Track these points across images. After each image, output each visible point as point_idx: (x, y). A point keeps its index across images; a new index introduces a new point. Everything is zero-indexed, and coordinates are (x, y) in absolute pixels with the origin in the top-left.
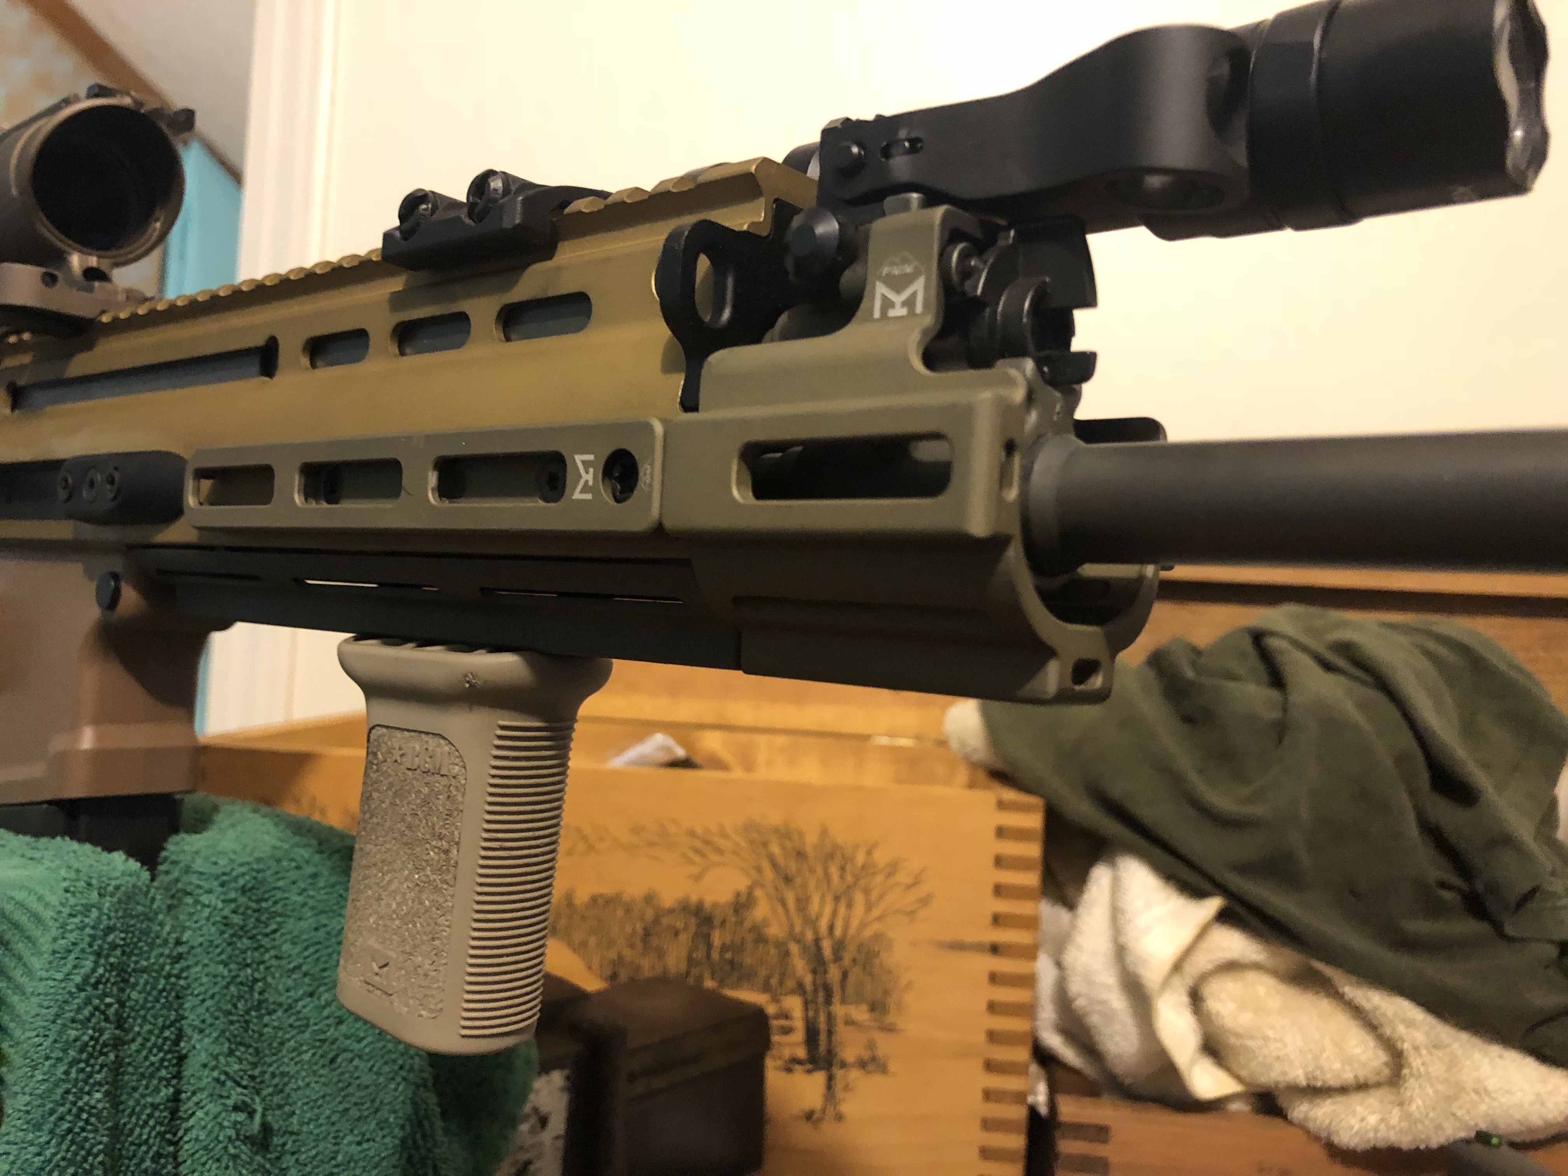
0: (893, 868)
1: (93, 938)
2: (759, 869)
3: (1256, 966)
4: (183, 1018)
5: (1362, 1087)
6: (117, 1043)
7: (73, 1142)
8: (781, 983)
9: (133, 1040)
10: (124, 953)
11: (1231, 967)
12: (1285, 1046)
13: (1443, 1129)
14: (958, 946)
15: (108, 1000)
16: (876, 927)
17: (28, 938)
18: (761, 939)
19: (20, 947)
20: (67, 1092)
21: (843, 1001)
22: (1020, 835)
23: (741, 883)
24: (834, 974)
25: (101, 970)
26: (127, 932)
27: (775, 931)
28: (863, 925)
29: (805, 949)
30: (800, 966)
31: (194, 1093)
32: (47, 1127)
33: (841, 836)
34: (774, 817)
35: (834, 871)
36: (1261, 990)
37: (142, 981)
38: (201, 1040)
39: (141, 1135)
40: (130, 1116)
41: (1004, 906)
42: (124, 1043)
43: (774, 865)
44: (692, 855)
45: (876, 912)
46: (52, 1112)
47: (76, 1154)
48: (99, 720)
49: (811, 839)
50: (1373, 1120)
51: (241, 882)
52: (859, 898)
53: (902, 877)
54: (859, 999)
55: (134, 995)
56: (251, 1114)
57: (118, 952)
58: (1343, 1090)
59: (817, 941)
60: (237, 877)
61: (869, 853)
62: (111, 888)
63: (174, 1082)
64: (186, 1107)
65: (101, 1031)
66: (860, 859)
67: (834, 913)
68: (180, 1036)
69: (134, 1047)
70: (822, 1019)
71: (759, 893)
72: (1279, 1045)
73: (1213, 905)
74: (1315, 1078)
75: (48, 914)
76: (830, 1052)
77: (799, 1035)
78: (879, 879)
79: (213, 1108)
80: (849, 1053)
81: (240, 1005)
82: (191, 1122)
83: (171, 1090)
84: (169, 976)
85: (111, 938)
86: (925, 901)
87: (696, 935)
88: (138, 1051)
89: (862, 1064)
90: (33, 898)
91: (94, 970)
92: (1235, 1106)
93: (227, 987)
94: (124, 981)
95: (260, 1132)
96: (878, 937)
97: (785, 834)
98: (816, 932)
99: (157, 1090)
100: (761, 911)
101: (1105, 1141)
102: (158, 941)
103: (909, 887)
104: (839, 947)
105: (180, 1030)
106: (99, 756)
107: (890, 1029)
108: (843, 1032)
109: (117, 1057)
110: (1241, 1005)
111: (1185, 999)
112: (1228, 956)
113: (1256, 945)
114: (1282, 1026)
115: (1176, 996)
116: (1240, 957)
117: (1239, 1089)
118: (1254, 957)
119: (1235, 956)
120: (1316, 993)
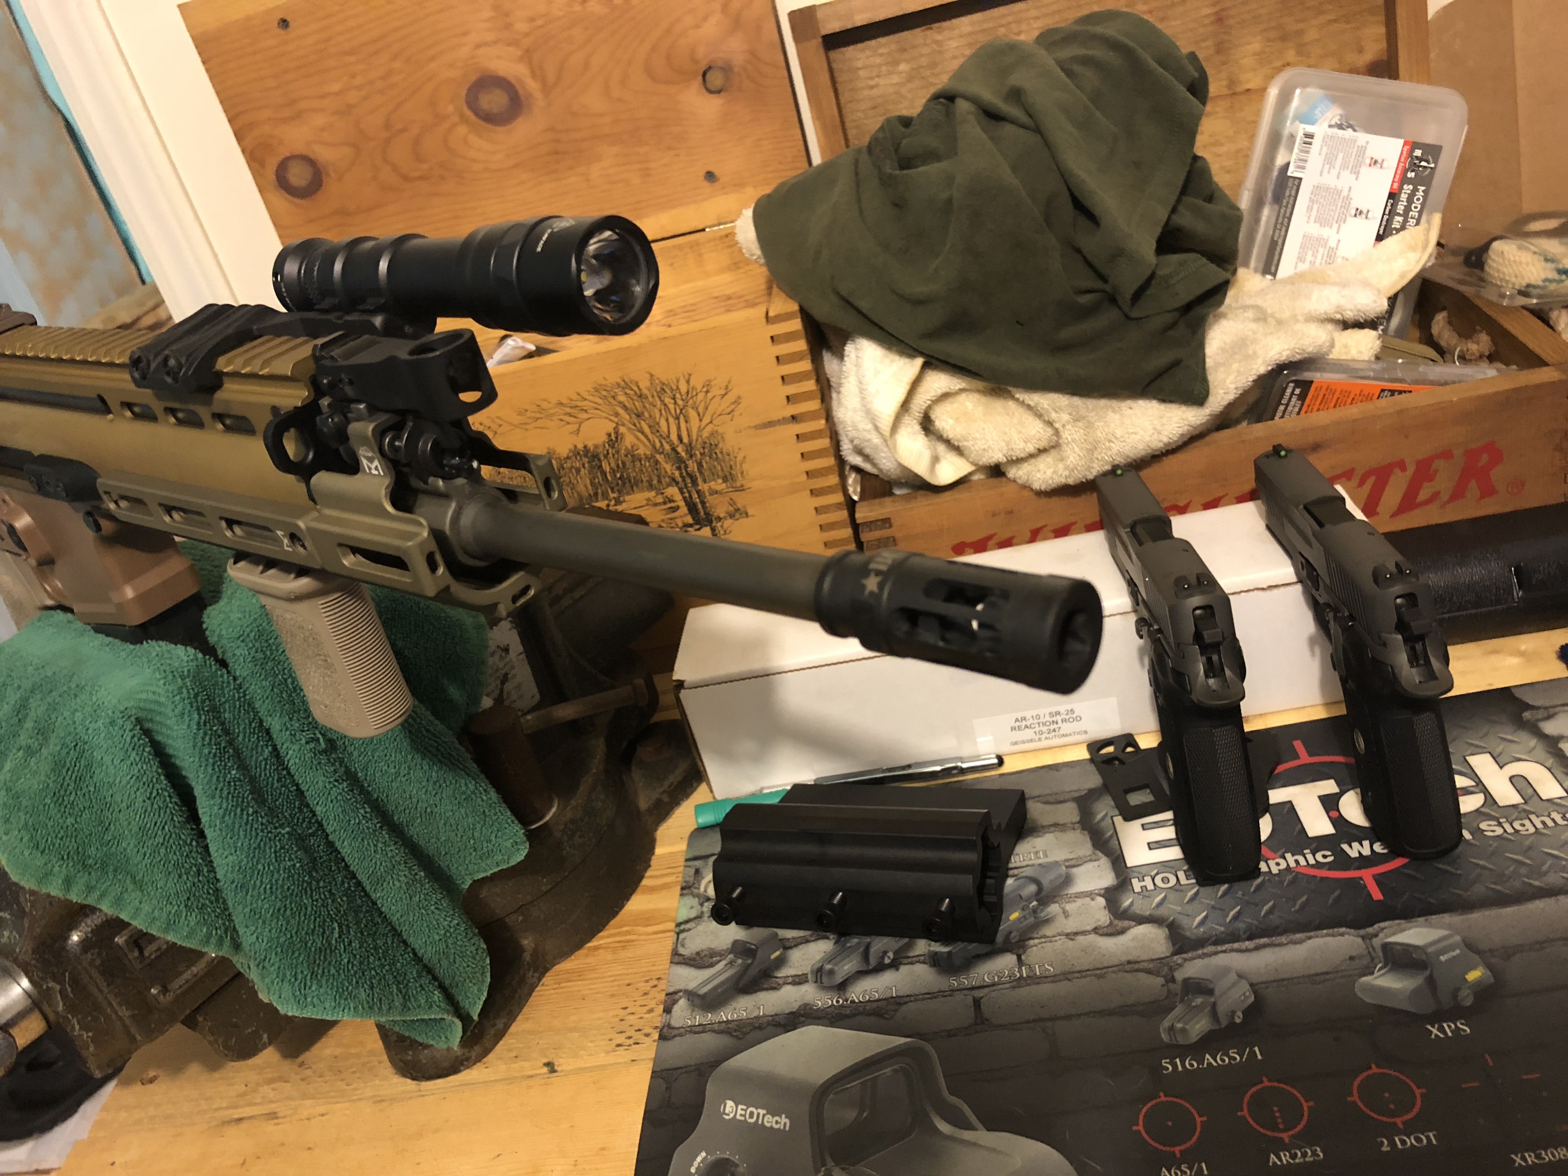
0: (707, 387)
1: (191, 703)
2: (617, 414)
3: (962, 390)
4: (258, 712)
5: (1041, 451)
6: (230, 743)
7: (233, 797)
8: (660, 481)
9: (238, 736)
10: (210, 701)
11: (945, 396)
12: (987, 441)
13: (1093, 468)
14: (770, 424)
15: (215, 728)
16: (709, 428)
17: (160, 713)
18: (636, 458)
19: (158, 718)
20: (218, 777)
21: (705, 481)
22: (789, 337)
23: (610, 427)
24: (692, 466)
25: (203, 717)
26: (206, 690)
27: (642, 451)
28: (700, 430)
29: (667, 456)
30: (668, 467)
31: (283, 744)
32: (217, 796)
33: (665, 375)
34: (614, 378)
35: (667, 400)
36: (969, 405)
37: (227, 708)
38: (273, 720)
39: (265, 775)
40: (256, 768)
41: (792, 389)
42: (234, 740)
43: (625, 408)
44: (567, 418)
45: (706, 420)
46: (216, 789)
47: (237, 801)
48: (129, 578)
49: (644, 384)
50: (1049, 472)
51: (252, 635)
52: (692, 414)
53: (715, 391)
54: (714, 475)
55: (227, 715)
56: (318, 740)
57: (207, 703)
58: (1031, 456)
59: (674, 449)
60: (248, 635)
61: (688, 382)
62: (186, 673)
63: (270, 743)
64: (282, 752)
65: (219, 744)
66: (683, 388)
67: (679, 428)
68: (261, 722)
69: (240, 739)
70: (695, 496)
71: (622, 429)
72: (984, 441)
73: (919, 361)
74: (1011, 456)
75: (163, 699)
76: (707, 514)
77: (684, 510)
78: (701, 396)
79: (296, 747)
80: (720, 511)
81: (284, 696)
82: (288, 757)
83: (270, 748)
84: (239, 698)
85: (199, 698)
86: (737, 402)
87: (592, 467)
88: (244, 740)
89: (732, 516)
90: (150, 695)
91: (200, 718)
92: (976, 477)
93: (272, 690)
94: (218, 712)
95: (327, 745)
96: (713, 434)
97: (625, 385)
98: (671, 444)
99: (263, 751)
100: (629, 440)
101: (891, 526)
102: (225, 685)
103: (723, 396)
104: (690, 448)
105: (260, 719)
106: (142, 598)
107: (741, 489)
108: (710, 500)
109: (234, 749)
110: (957, 420)
111: (917, 428)
112: (940, 392)
113: (958, 378)
114: (984, 429)
115: (909, 429)
116: (948, 390)
117: (973, 468)
118: (958, 387)
119: (944, 390)
120: (1005, 398)
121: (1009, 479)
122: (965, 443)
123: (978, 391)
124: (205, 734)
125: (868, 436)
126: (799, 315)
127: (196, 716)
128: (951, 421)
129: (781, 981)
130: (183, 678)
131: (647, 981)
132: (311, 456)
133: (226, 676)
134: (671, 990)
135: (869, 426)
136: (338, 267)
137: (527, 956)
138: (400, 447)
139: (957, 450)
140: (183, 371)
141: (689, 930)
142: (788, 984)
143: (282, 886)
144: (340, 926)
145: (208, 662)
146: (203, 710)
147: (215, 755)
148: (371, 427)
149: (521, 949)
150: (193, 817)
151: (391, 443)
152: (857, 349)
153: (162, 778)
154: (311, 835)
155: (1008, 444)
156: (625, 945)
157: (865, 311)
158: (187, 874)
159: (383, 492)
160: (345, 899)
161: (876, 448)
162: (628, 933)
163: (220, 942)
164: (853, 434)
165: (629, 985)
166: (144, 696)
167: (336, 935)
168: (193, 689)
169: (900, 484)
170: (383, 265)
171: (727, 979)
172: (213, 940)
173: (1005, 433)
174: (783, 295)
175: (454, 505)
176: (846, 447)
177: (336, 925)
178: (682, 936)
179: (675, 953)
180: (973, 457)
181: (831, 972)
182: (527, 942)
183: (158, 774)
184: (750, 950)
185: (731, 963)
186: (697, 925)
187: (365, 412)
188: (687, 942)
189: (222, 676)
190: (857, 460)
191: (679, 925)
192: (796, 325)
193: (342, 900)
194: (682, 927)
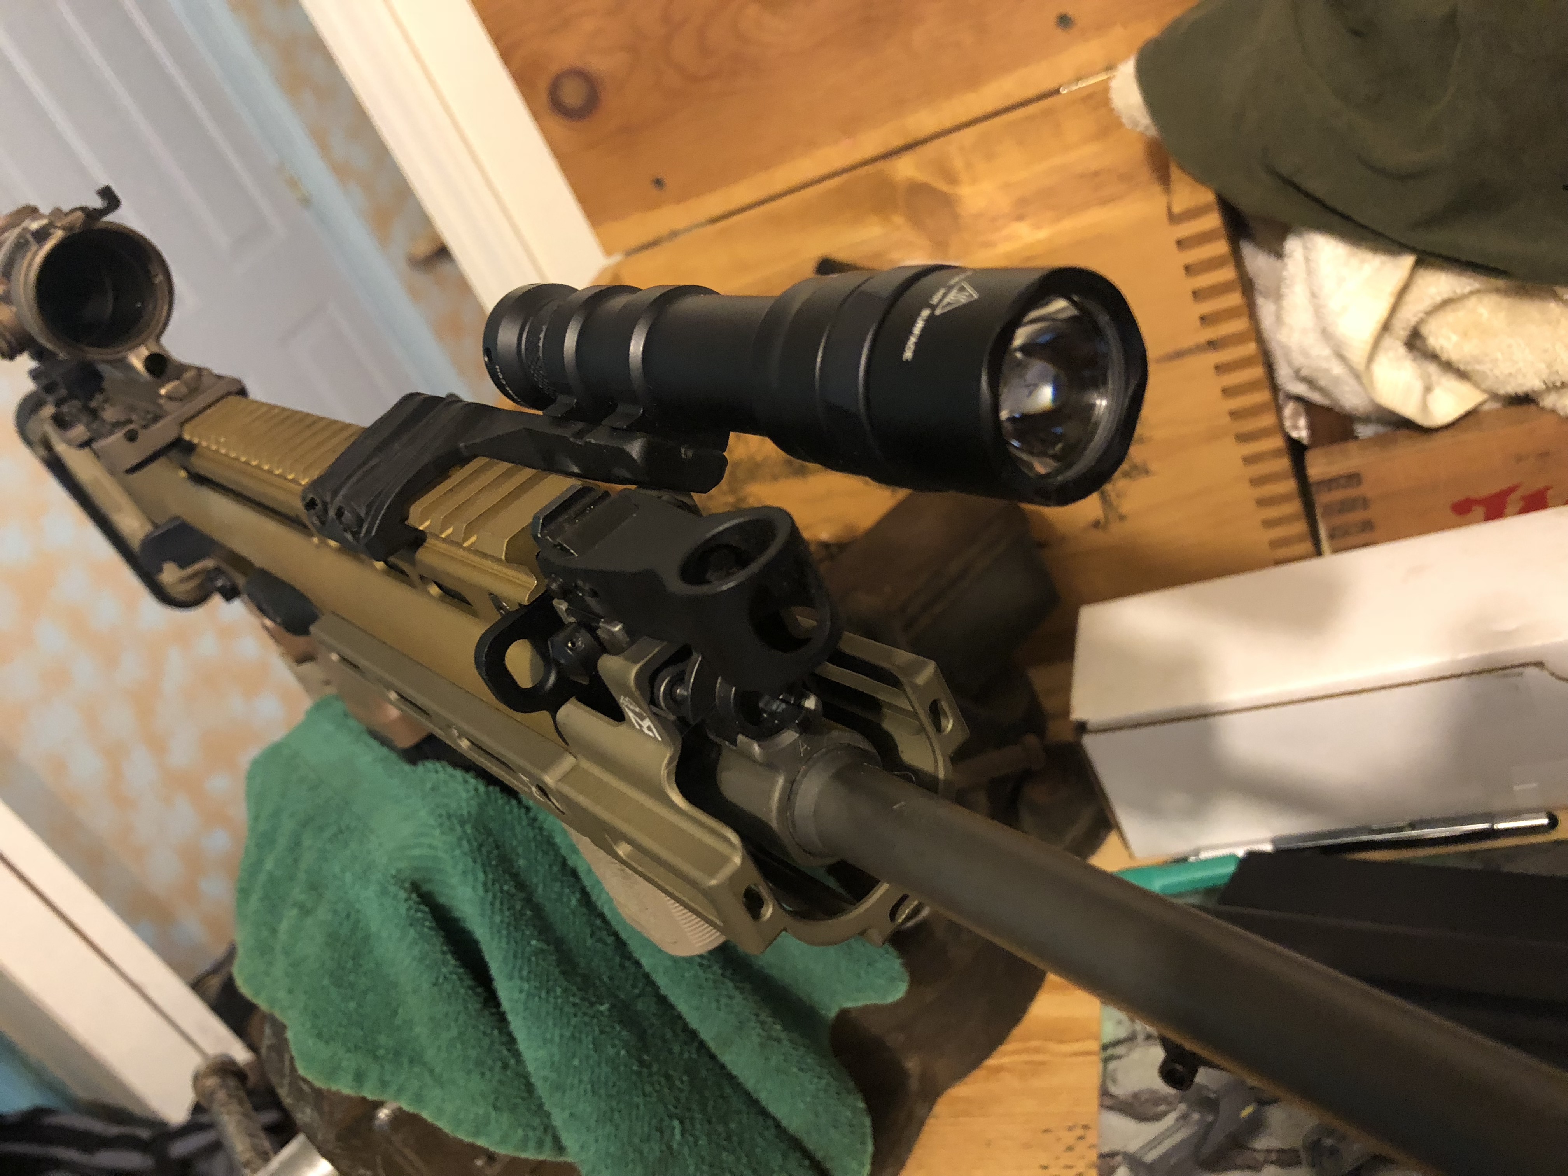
1: (474, 859)
3: (1473, 293)
6: (528, 900)
10: (498, 849)
11: (1446, 304)
12: (1515, 363)
14: (1178, 354)
22: (1203, 239)
36: (1483, 312)
37: (521, 852)
41: (1208, 307)
62: (465, 817)
69: (540, 891)
72: (1509, 363)
73: (1408, 260)
74: (1554, 381)
75: (440, 854)
83: (578, 895)
84: (535, 836)
85: (484, 849)
88: (544, 891)
89: (1126, 474)
90: (426, 849)
91: (487, 876)
92: (1486, 407)
94: (509, 863)
101: (1360, 485)
102: (516, 822)
107: (1139, 441)
110: (1465, 335)
111: (1402, 350)
112: (1438, 299)
113: (1470, 277)
114: (1510, 346)
115: (1391, 354)
116: (1451, 295)
117: (1485, 396)
118: (1467, 289)
119: (1446, 296)
120: (1543, 299)
121: (1543, 409)
122: (1478, 367)
123: (1498, 291)
124: (494, 897)
125: (1324, 365)
126: (1216, 207)
127: (481, 876)
128: (1454, 338)
129: (1260, 1157)
130: (462, 823)
131: (1070, 1129)
132: (552, 679)
133: (516, 810)
134: (1106, 1149)
135: (1327, 352)
136: (570, 340)
137: (914, 1085)
138: (684, 698)
139: (1463, 375)
140: (364, 529)
141: (1119, 1057)
142: (1272, 1162)
143: (606, 1084)
144: (682, 1122)
145: (493, 796)
146: (490, 865)
147: (509, 924)
148: (634, 670)
149: (903, 1074)
150: (491, 999)
151: (670, 691)
152: (1305, 248)
153: (449, 957)
154: (639, 996)
155: (1549, 366)
156: (1037, 1068)
157: (1320, 195)
158: (491, 1069)
159: (664, 772)
160: (685, 1078)
161: (1336, 380)
162: (1037, 1051)
163: (540, 1144)
164: (1299, 360)
165: (1046, 1131)
166: (416, 852)
167: (678, 1136)
168: (476, 839)
169: (1366, 420)
170: (636, 347)
171: (1183, 1141)
172: (532, 1144)
173: (1546, 351)
174: (1189, 180)
175: (781, 781)
176: (1284, 374)
177: (676, 1123)
178: (1112, 1065)
179: (1104, 1092)
180: (1488, 384)
181: (1333, 1152)
182: (912, 1064)
183: (444, 953)
184: (1208, 1099)
185: (1184, 1117)
186: (1131, 1050)
187: (624, 638)
188: (1120, 1076)
189: (511, 812)
190: (1300, 389)
191: (1105, 1047)
192: (1213, 221)
193: (682, 1082)
194: (1110, 1052)
